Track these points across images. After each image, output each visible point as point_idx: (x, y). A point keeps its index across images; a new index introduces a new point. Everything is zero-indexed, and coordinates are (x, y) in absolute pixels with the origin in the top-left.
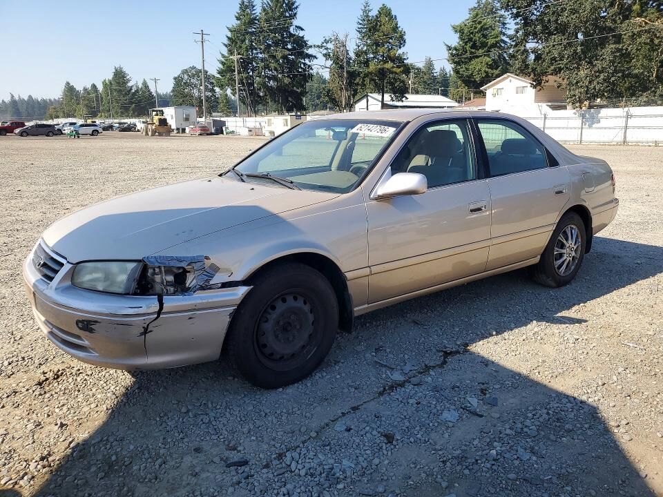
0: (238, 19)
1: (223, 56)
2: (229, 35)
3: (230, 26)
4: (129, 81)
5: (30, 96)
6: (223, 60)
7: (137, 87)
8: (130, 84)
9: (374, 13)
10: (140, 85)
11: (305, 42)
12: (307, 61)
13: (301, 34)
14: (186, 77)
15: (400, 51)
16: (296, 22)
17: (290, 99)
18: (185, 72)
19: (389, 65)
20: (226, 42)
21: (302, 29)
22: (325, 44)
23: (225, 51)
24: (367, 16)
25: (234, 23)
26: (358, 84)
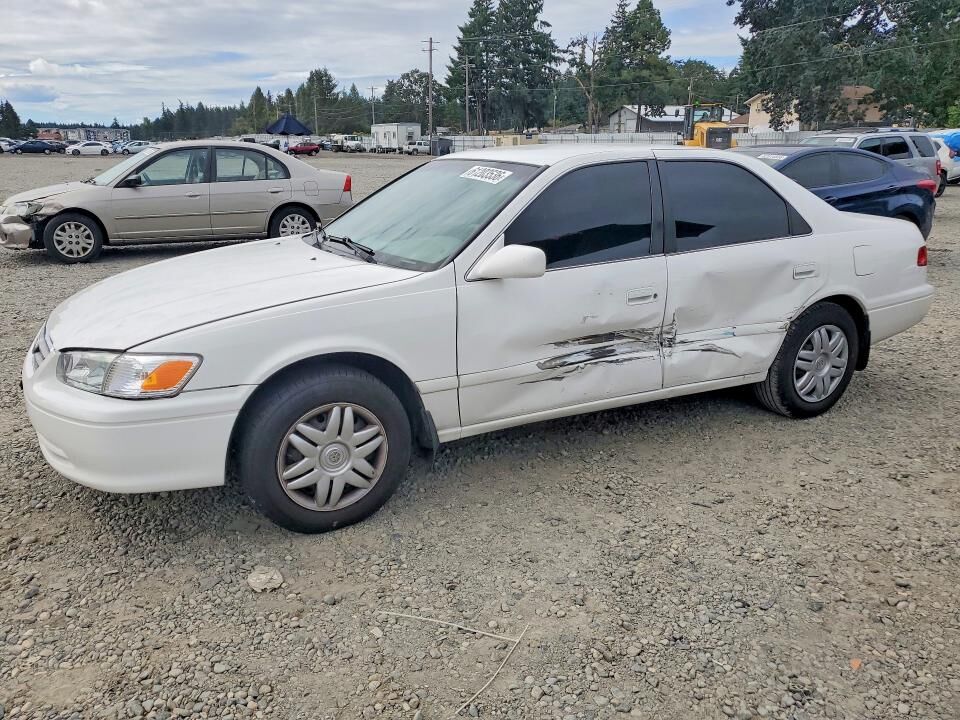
0: (471, 16)
1: (453, 61)
2: (461, 35)
3: (462, 25)
4: (335, 86)
5: (200, 104)
6: (452, 66)
7: (344, 94)
8: (335, 91)
9: (631, 9)
10: (348, 92)
11: (551, 41)
12: (553, 65)
13: (546, 30)
14: (407, 83)
15: (663, 55)
16: (540, 16)
17: (530, 112)
18: (406, 76)
19: (645, 73)
20: (458, 45)
21: (549, 25)
22: (570, 48)
23: (455, 55)
24: (624, 12)
25: (467, 21)
26: (607, 96)
